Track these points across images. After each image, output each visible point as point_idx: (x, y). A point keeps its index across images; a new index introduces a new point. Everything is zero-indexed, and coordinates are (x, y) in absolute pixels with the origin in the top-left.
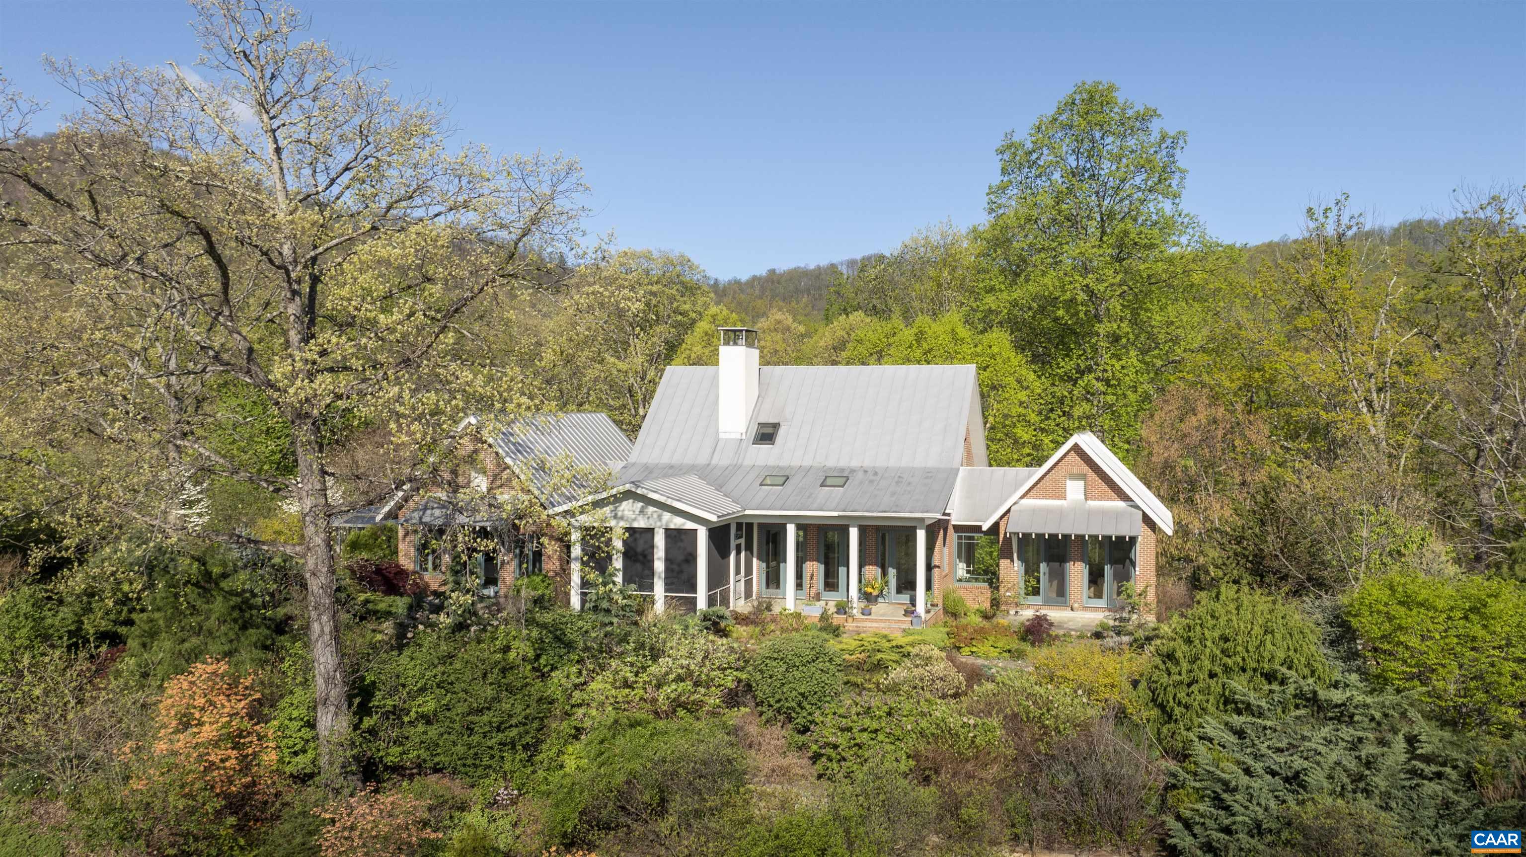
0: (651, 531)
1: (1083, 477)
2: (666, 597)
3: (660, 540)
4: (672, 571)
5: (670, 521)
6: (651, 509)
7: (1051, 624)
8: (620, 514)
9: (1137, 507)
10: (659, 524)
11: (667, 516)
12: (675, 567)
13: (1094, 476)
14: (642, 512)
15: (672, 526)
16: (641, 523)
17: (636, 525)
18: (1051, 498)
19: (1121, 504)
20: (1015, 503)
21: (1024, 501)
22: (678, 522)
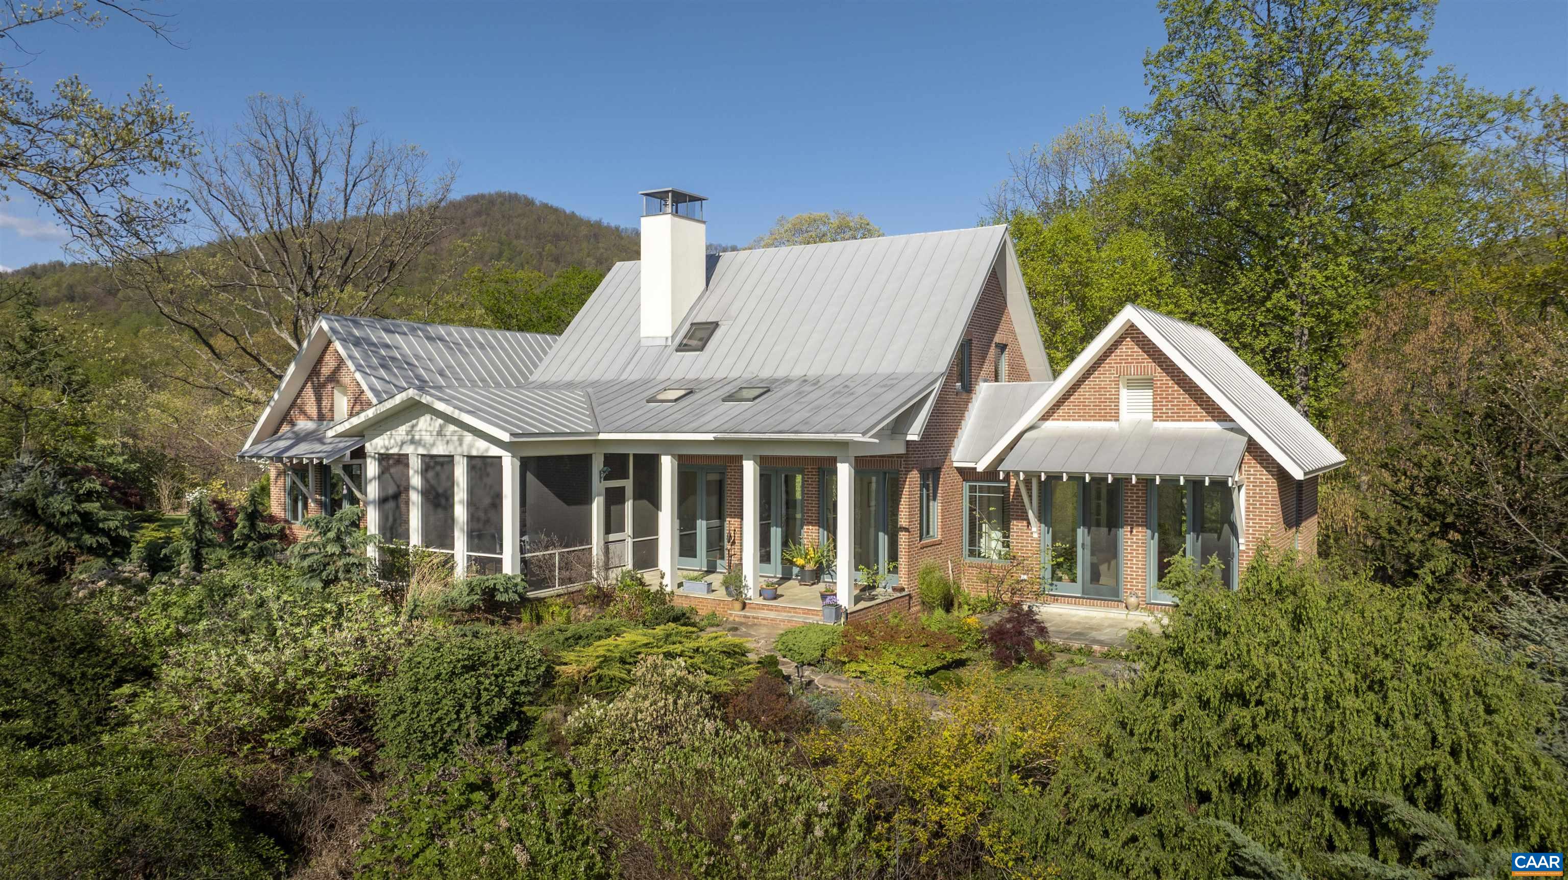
0: (449, 460)
1: (1147, 383)
2: (469, 557)
3: (460, 473)
4: (478, 520)
5: (471, 446)
6: (452, 428)
7: (1042, 631)
8: (417, 437)
9: (1241, 431)
10: (459, 450)
11: (469, 437)
12: (481, 514)
13: (1166, 378)
14: (440, 433)
15: (474, 453)
16: (440, 449)
17: (434, 452)
18: (1092, 418)
19: (1213, 427)
20: (1031, 428)
21: (1050, 425)
22: (481, 447)
